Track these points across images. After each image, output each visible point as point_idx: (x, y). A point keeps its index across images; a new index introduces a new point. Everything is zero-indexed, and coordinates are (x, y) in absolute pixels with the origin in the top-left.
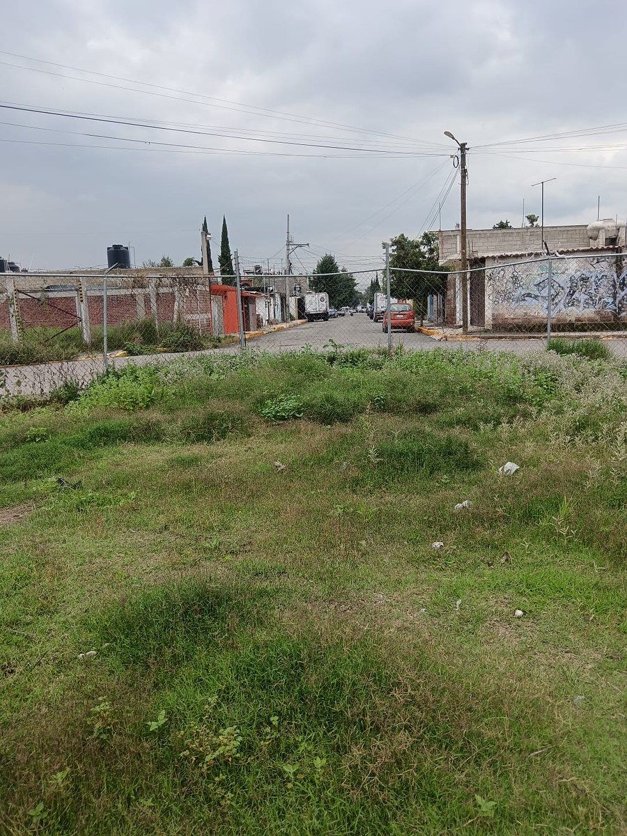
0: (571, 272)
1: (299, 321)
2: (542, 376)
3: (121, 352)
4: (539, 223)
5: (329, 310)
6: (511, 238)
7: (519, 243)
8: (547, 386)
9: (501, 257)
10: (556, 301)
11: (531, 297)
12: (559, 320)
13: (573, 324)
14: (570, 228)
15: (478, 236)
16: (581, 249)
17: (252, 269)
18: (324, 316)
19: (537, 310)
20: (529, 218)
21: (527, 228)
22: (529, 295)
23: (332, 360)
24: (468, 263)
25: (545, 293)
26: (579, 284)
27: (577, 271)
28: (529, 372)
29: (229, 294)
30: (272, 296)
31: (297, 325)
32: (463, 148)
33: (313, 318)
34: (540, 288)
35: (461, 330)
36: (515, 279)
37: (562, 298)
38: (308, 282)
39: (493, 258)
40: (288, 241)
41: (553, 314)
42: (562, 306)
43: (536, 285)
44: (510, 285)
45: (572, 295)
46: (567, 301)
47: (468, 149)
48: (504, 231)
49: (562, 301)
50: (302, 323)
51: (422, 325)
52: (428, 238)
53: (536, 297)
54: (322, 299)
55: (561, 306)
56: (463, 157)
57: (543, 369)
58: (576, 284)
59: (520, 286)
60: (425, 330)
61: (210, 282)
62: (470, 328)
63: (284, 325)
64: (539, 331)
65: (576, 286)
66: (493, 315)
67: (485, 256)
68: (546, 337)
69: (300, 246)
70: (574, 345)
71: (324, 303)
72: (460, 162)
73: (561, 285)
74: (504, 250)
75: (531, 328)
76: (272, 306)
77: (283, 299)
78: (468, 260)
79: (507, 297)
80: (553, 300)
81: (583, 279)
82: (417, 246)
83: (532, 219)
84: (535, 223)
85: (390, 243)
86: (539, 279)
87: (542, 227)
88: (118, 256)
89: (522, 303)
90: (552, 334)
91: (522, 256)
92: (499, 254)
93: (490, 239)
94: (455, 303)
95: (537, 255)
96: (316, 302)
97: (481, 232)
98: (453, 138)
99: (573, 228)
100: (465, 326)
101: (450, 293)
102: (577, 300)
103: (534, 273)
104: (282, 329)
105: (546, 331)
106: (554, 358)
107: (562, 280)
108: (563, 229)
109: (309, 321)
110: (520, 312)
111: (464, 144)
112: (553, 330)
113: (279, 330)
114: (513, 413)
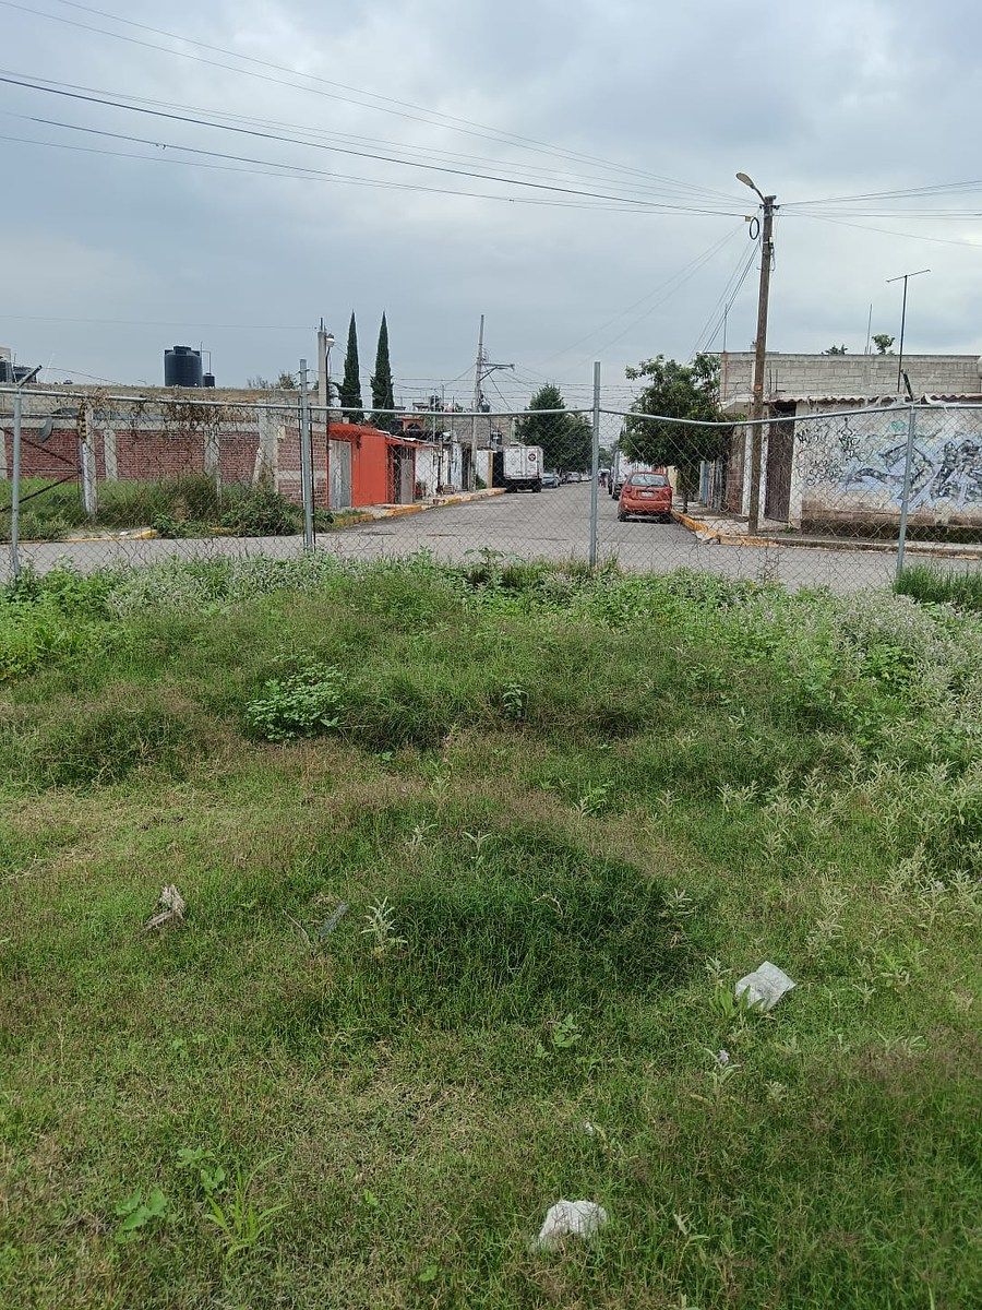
0: (947, 435)
1: (491, 491)
2: (881, 653)
3: (146, 531)
4: (895, 348)
5: (542, 475)
6: (845, 372)
7: (858, 380)
8: (891, 674)
9: (825, 403)
10: (917, 485)
11: (872, 475)
12: (919, 520)
13: (945, 528)
14: (949, 360)
15: (788, 364)
16: (967, 395)
17: (427, 402)
18: (534, 485)
19: (883, 500)
20: (877, 340)
21: (875, 356)
22: (869, 472)
23: (479, 578)
24: (766, 409)
25: (899, 469)
26: (961, 456)
27: (957, 433)
28: (854, 640)
29: (364, 440)
30: (448, 447)
31: (487, 497)
32: (768, 204)
33: (514, 486)
34: (890, 461)
35: (745, 527)
36: (846, 443)
37: (928, 481)
38: (514, 428)
39: (812, 403)
40: (480, 359)
41: (912, 508)
42: (928, 497)
43: (882, 456)
44: (837, 452)
45: (946, 476)
46: (937, 487)
47: (777, 207)
48: (834, 358)
49: (928, 487)
50: (497, 494)
51: (686, 511)
52: (704, 364)
53: (881, 477)
54: (532, 457)
55: (925, 495)
56: (768, 221)
57: (885, 638)
58: (956, 457)
59: (855, 455)
60: (688, 520)
61: (329, 419)
62: (763, 523)
63: (465, 496)
64: (885, 538)
65: (954, 462)
66: (804, 503)
67: (796, 399)
68: (894, 549)
69: (500, 367)
70: (948, 582)
71: (535, 463)
72: (761, 231)
73: (928, 457)
74: (830, 390)
75: (869, 531)
76: (446, 464)
77: (467, 453)
78: (766, 404)
79: (830, 472)
80: (912, 483)
81: (966, 450)
82: (685, 377)
83: (883, 342)
84: (887, 350)
85: (640, 369)
86: (888, 446)
87: (901, 356)
88: (182, 366)
89: (857, 486)
90: (909, 544)
91: (861, 401)
92: (821, 398)
93: (808, 372)
94: (742, 478)
95: (888, 401)
96: (522, 461)
97: (794, 359)
98: (752, 186)
99: (954, 360)
100: (753, 519)
101: (735, 460)
102: (955, 487)
103: (881, 432)
104: (458, 503)
105: (897, 537)
106: (907, 611)
107: (931, 448)
108: (936, 360)
109: (506, 492)
110: (851, 501)
111: (771, 199)
112: (909, 537)
113: (451, 504)
114: (806, 757)
